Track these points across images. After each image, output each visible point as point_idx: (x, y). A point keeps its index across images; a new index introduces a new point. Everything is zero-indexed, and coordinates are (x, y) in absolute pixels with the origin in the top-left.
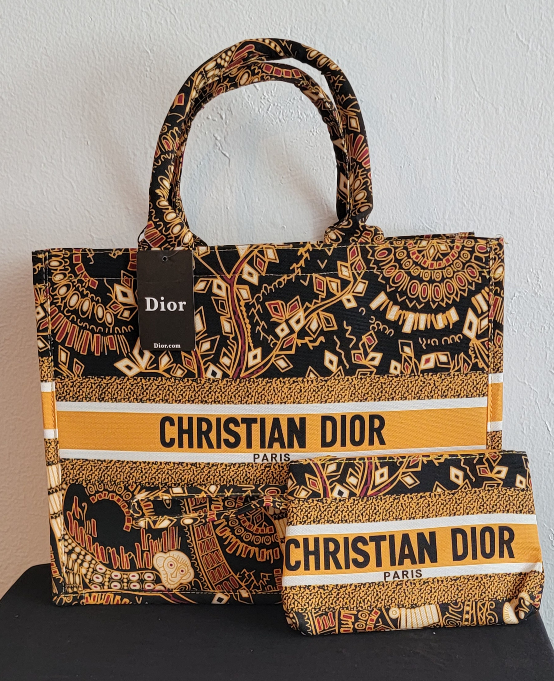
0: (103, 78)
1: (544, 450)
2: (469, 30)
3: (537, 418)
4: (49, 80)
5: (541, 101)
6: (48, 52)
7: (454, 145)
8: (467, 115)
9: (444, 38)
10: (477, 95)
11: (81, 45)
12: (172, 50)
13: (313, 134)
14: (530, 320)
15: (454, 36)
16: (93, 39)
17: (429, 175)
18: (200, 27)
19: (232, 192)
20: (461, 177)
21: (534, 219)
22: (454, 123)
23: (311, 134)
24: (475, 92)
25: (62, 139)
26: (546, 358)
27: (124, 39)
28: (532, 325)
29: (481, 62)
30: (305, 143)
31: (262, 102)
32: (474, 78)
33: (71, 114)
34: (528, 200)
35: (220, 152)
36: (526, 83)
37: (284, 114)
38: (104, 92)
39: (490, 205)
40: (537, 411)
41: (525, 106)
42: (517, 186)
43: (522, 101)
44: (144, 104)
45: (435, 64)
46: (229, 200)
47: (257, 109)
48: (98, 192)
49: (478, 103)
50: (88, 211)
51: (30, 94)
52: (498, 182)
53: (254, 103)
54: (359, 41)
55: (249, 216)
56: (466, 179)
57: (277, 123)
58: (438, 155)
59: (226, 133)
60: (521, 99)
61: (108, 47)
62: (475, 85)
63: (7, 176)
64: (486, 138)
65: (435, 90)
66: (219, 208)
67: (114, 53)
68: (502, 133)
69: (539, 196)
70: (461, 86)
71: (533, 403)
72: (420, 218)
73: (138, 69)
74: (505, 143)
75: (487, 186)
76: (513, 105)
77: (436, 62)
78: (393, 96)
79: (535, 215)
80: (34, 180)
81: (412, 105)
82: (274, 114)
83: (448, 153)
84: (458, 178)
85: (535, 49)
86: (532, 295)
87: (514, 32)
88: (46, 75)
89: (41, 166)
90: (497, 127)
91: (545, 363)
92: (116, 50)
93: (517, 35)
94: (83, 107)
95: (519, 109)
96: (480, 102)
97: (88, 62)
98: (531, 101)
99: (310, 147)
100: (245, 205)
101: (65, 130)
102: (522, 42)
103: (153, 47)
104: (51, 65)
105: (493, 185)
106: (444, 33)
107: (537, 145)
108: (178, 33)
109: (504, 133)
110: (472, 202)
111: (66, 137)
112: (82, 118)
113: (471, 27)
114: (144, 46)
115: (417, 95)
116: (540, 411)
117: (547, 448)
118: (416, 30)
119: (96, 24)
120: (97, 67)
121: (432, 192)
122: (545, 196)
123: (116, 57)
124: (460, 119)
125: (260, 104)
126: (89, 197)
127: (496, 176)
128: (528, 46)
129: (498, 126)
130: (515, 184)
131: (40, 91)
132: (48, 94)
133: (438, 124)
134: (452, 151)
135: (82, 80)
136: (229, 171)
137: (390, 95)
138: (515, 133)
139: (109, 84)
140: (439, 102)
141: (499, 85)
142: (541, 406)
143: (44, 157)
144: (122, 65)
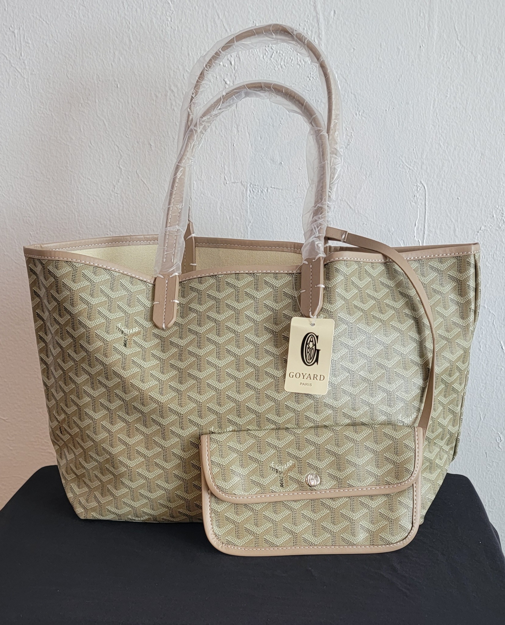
0: (131, 28)
1: (497, 365)
3: (493, 337)
4: (86, 29)
6: (85, 3)
7: (435, 91)
8: (448, 63)
10: (458, 44)
13: (310, 80)
14: (493, 251)
17: (411, 118)
19: (238, 131)
20: (440, 120)
21: (503, 160)
22: (436, 70)
23: (308, 79)
24: (457, 41)
25: (96, 82)
28: (495, 256)
29: (464, 12)
30: (303, 87)
31: (267, 49)
32: (456, 27)
33: (104, 60)
34: (498, 143)
37: (285, 61)
38: (132, 40)
39: (464, 147)
40: (494, 331)
41: (502, 54)
42: (489, 129)
43: (500, 50)
44: (165, 51)
45: (422, 14)
46: (235, 138)
47: (262, 56)
48: (126, 130)
49: (458, 52)
50: (117, 146)
51: (70, 41)
52: (472, 125)
53: (259, 50)
55: (251, 153)
56: (444, 123)
57: (279, 69)
58: (420, 99)
59: (234, 78)
60: (498, 48)
62: (457, 35)
63: (51, 115)
64: (464, 84)
65: (420, 39)
66: (227, 145)
67: (141, 4)
68: (479, 80)
70: (445, 35)
71: (491, 325)
72: (401, 158)
73: (161, 19)
74: (482, 89)
75: (463, 129)
76: (491, 53)
77: (423, 13)
78: (382, 44)
80: (73, 119)
81: (399, 53)
82: (276, 61)
83: (428, 98)
84: (437, 121)
86: (496, 230)
88: (84, 24)
89: (79, 105)
90: (474, 74)
94: (115, 53)
95: (496, 57)
96: (461, 50)
97: (118, 13)
99: (307, 91)
100: (249, 143)
101: (98, 74)
104: (88, 15)
105: (467, 128)
109: (480, 80)
110: (448, 144)
111: (100, 81)
112: (113, 64)
115: (403, 43)
116: (496, 331)
117: (501, 364)
120: (126, 17)
121: (412, 134)
123: (142, 7)
124: (442, 67)
125: (264, 51)
126: (119, 134)
127: (471, 120)
129: (476, 74)
130: (488, 127)
131: (78, 39)
132: (85, 41)
133: (421, 71)
134: (433, 95)
135: (113, 29)
136: (236, 112)
137: (379, 44)
138: (490, 80)
139: (136, 32)
140: (423, 50)
141: (479, 34)
142: (497, 328)
143: (81, 97)
144: (147, 15)
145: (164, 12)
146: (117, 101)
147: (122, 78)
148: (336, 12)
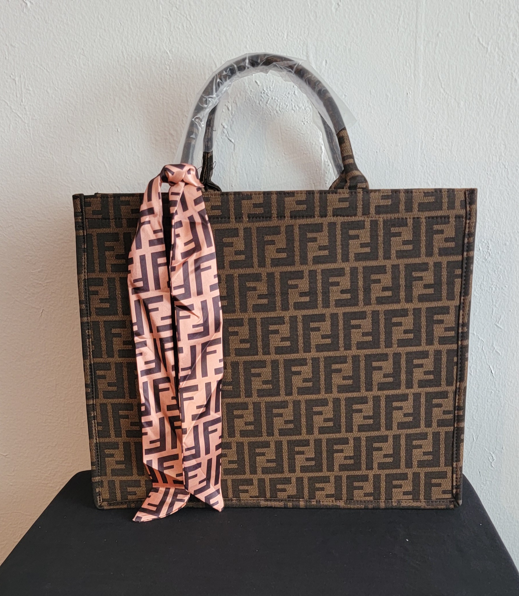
0: (131, 75)
1: (488, 389)
2: (438, 35)
3: (483, 363)
4: (86, 76)
5: (497, 97)
6: (85, 52)
7: (422, 134)
8: (433, 108)
9: (416, 42)
10: (442, 91)
11: (112, 46)
12: (187, 51)
13: (304, 124)
14: (480, 282)
15: (424, 40)
16: (122, 41)
17: (400, 158)
18: (211, 31)
19: (236, 172)
20: (427, 162)
21: (487, 197)
22: (422, 115)
23: (303, 124)
24: (441, 89)
25: (97, 127)
26: (492, 314)
27: (148, 41)
28: (482, 286)
29: (447, 63)
30: (298, 131)
31: (262, 96)
32: (440, 76)
33: (104, 106)
34: (482, 181)
35: (226, 139)
36: (484, 81)
37: (281, 106)
38: (132, 87)
40: (483, 357)
41: (483, 101)
42: (473, 169)
43: (480, 97)
44: (164, 98)
45: (408, 64)
46: (233, 178)
47: (258, 102)
48: (126, 172)
49: (443, 99)
50: (118, 187)
51: (70, 88)
52: (458, 166)
53: (255, 97)
54: (344, 44)
56: (431, 163)
57: (274, 114)
58: (408, 142)
59: (232, 122)
60: (479, 95)
61: (134, 49)
62: (441, 83)
63: (52, 157)
64: (449, 128)
65: (407, 87)
66: (225, 186)
67: (140, 54)
68: (462, 124)
69: (491, 178)
70: (430, 83)
71: (480, 350)
73: (159, 67)
74: (465, 133)
75: (449, 169)
76: (472, 100)
77: (409, 63)
78: (372, 91)
79: (488, 194)
80: (74, 162)
81: (388, 99)
82: (272, 107)
83: (416, 140)
84: (424, 162)
85: (493, 51)
86: (483, 262)
87: (476, 36)
88: (84, 72)
89: (80, 148)
90: (458, 119)
91: (491, 318)
92: (142, 51)
93: (479, 39)
94: (115, 100)
95: (478, 103)
96: (445, 97)
97: (118, 61)
98: (488, 97)
99: (301, 135)
100: (247, 183)
101: (99, 119)
102: (482, 45)
103: (172, 49)
104: (88, 64)
105: (453, 168)
106: (416, 37)
107: (492, 135)
108: (192, 36)
109: (464, 124)
110: (436, 182)
111: (100, 125)
112: (113, 109)
113: (440, 32)
114: (165, 48)
115: (392, 91)
116: (485, 356)
117: (490, 387)
118: (392, 35)
119: (125, 29)
120: (126, 66)
121: (402, 174)
122: (497, 178)
123: (141, 57)
124: (428, 112)
125: (260, 98)
126: (119, 176)
127: (456, 160)
128: (487, 48)
130: (473, 167)
131: (78, 86)
132: (85, 88)
133: (409, 115)
134: (420, 138)
135: (113, 76)
136: (234, 154)
137: (369, 91)
138: (473, 124)
139: (135, 80)
140: (410, 97)
141: (461, 82)
142: (486, 353)
143: (82, 141)
144: (146, 64)
145: (163, 61)
146: (118, 145)
147: (122, 122)
148: (328, 62)
